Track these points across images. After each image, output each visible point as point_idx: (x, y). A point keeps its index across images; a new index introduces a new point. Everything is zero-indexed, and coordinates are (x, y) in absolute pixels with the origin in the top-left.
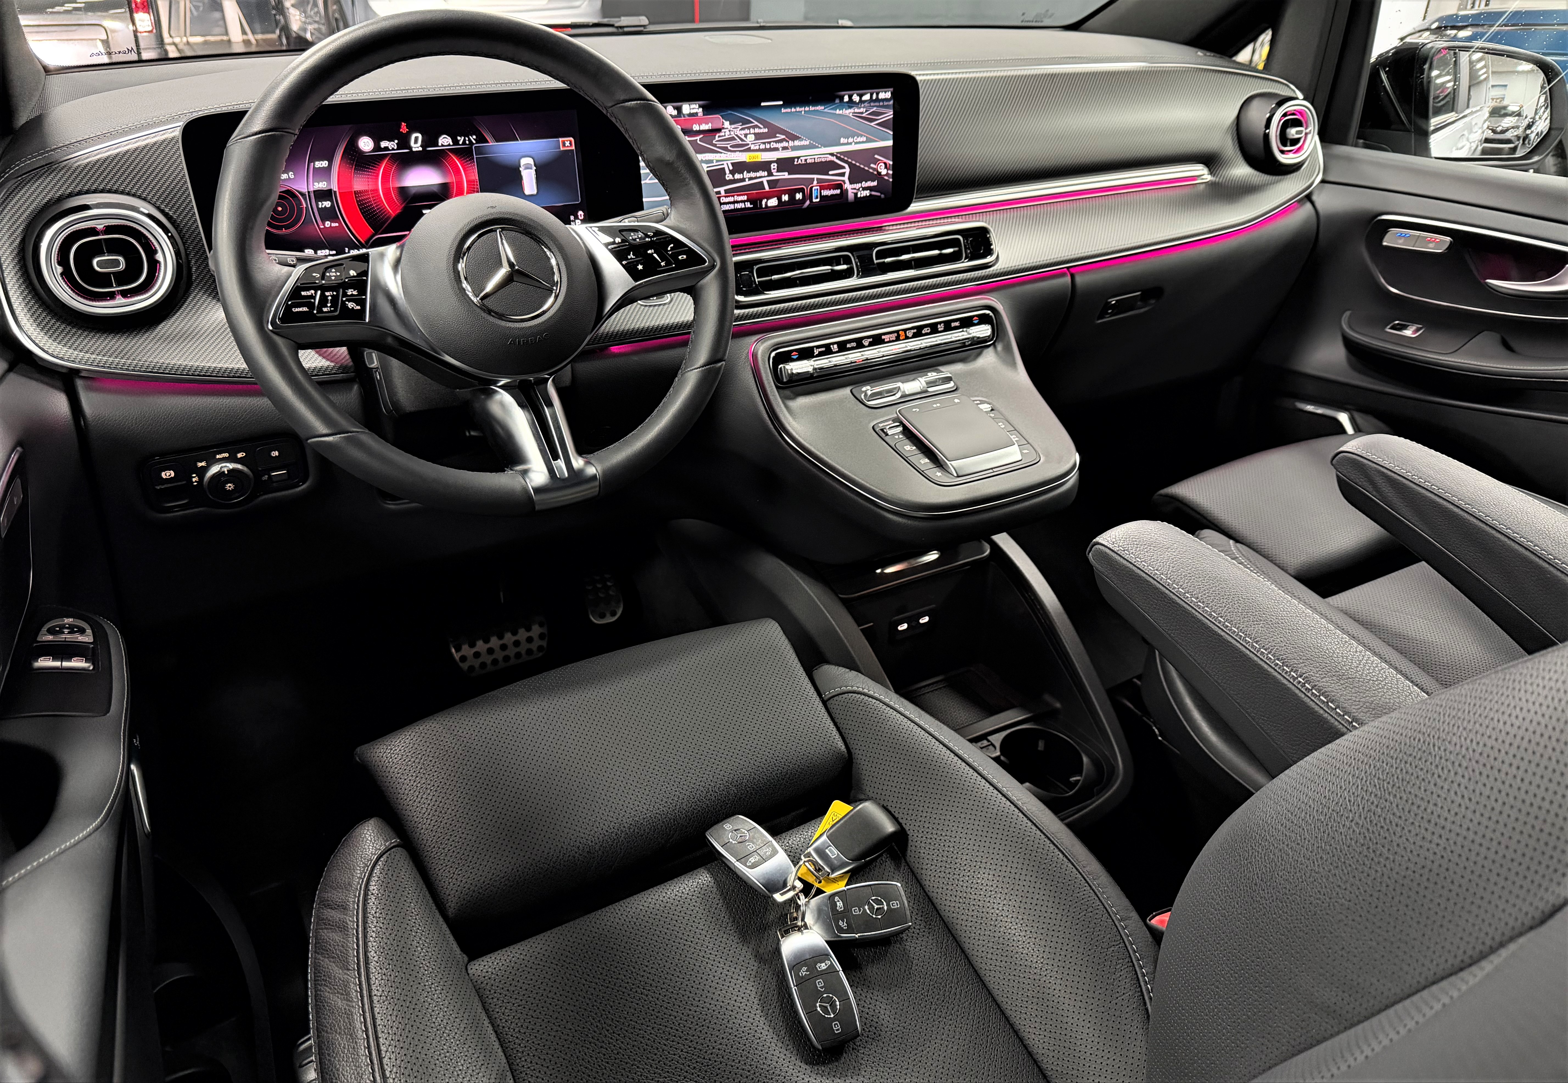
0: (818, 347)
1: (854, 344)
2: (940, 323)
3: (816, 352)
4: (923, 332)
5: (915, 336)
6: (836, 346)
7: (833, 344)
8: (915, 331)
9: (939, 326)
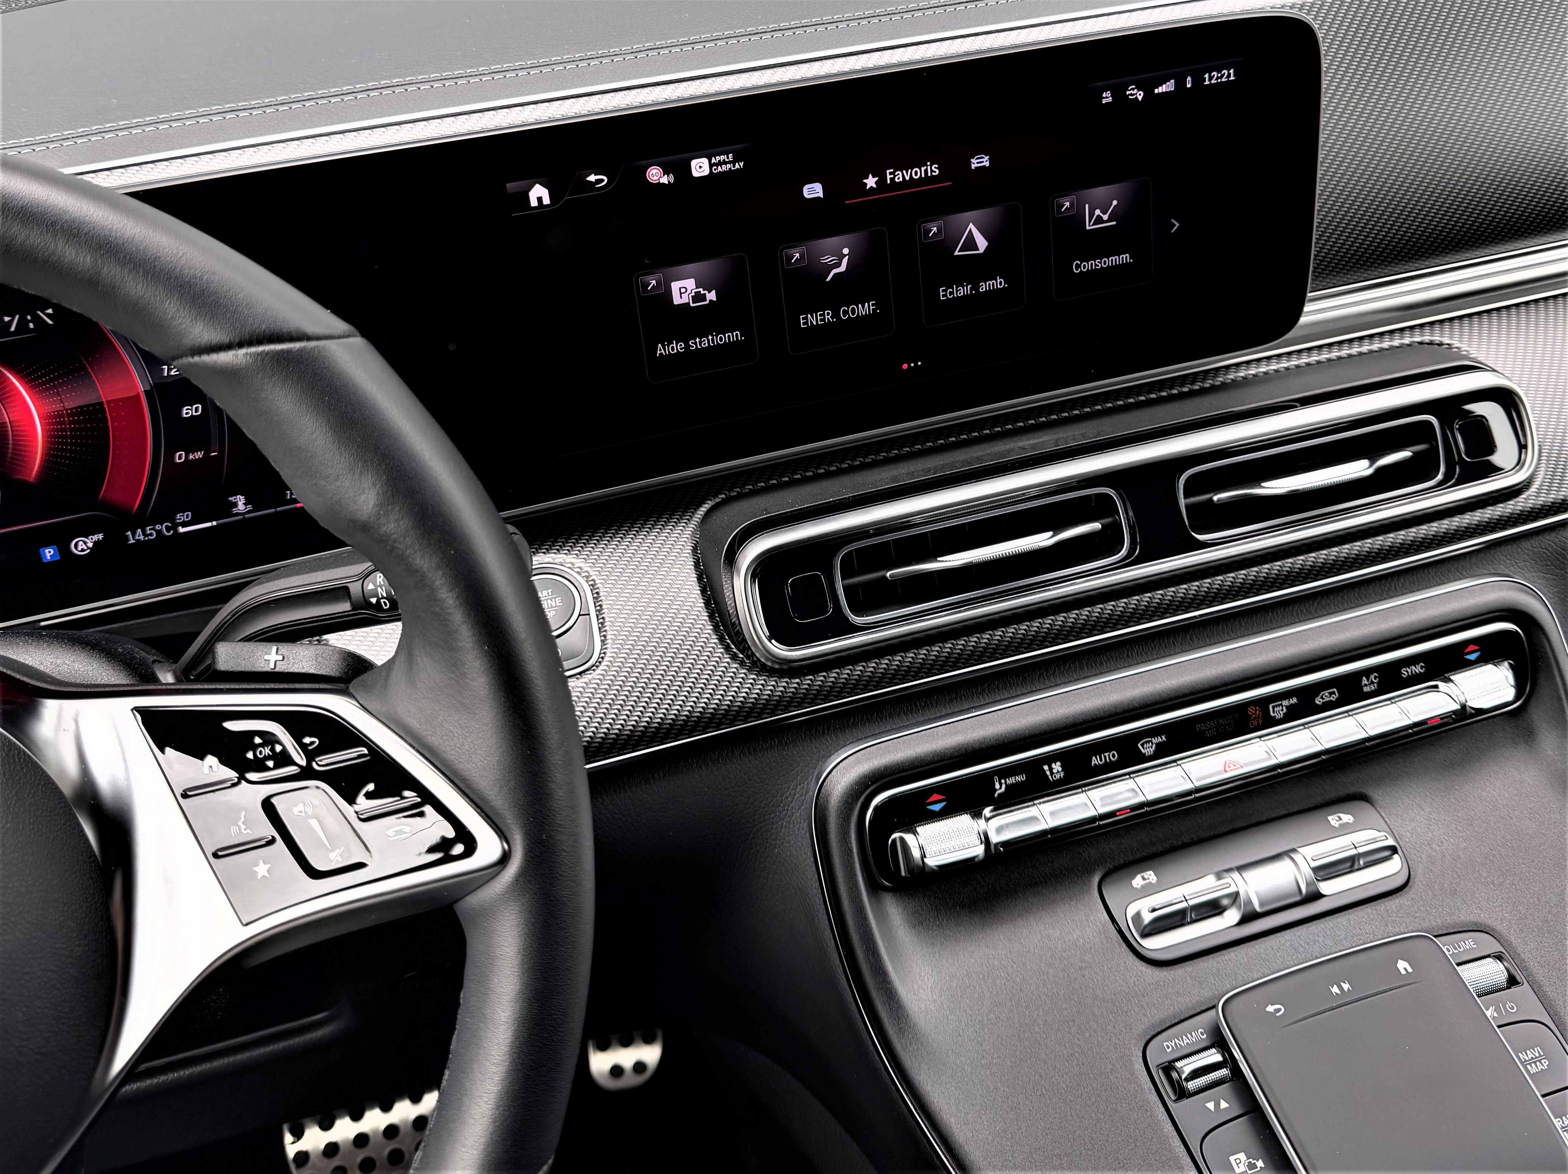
0: (1004, 772)
1: (1112, 756)
2: (1367, 672)
3: (1000, 788)
4: (1318, 701)
5: (1292, 715)
6: (1057, 767)
7: (1050, 759)
8: (1294, 700)
9: (1365, 681)
